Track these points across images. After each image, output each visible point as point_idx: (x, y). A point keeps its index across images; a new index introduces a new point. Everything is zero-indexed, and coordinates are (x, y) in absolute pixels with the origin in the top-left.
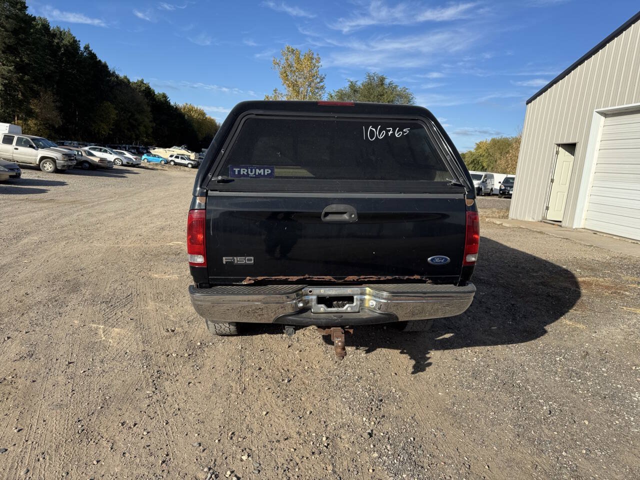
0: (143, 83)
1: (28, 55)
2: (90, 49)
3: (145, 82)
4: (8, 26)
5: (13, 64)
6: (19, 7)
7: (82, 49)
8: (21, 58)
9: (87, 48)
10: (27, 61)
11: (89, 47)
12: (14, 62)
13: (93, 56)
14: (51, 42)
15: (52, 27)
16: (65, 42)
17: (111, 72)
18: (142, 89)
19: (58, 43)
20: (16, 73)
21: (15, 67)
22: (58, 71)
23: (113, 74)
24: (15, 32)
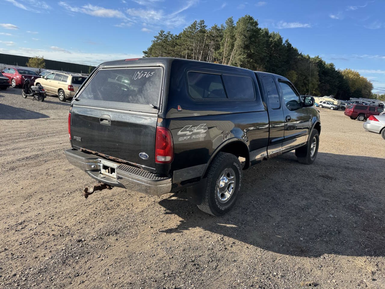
0: (318, 58)
1: (254, 48)
2: (288, 42)
3: (319, 57)
4: (247, 35)
5: (246, 54)
6: (254, 25)
7: (284, 42)
8: (250, 50)
9: (286, 41)
10: (253, 52)
11: (288, 41)
12: (247, 53)
13: (289, 45)
14: (267, 41)
15: (270, 32)
16: (276, 39)
17: (299, 53)
18: (316, 62)
19: (271, 41)
20: (246, 58)
21: (247, 55)
22: (269, 55)
23: (301, 55)
24: (250, 38)
